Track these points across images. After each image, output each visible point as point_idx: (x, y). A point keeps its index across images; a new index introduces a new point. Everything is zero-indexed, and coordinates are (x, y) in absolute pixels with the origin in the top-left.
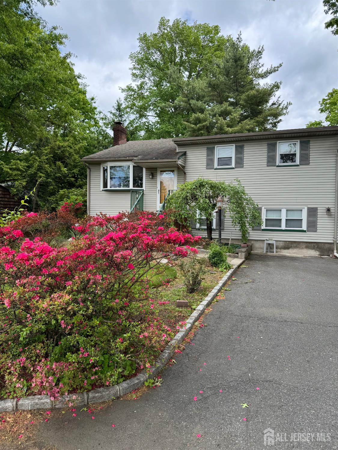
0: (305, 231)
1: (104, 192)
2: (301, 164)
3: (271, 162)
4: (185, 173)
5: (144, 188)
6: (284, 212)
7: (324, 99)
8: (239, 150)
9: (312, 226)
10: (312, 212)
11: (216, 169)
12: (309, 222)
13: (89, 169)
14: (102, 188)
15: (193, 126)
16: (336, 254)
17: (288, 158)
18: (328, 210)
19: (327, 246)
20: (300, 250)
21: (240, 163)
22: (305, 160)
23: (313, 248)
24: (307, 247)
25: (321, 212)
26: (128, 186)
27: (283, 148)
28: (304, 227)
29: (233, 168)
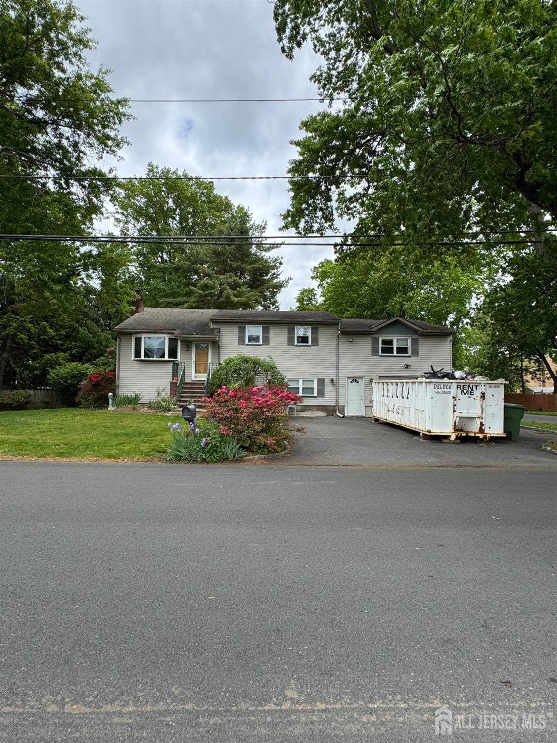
0: (316, 397)
1: (135, 362)
2: (312, 345)
3: (290, 342)
4: (219, 347)
5: (179, 358)
6: (301, 382)
7: (315, 267)
8: (266, 331)
9: (321, 393)
10: (321, 382)
11: (247, 345)
12: (318, 390)
13: (119, 338)
14: (133, 358)
15: (201, 292)
16: (338, 414)
17: (304, 340)
18: (332, 381)
19: (331, 408)
20: (313, 412)
21: (266, 341)
22: (315, 342)
23: (322, 410)
24: (318, 410)
25: (327, 381)
26: (163, 356)
27: (300, 332)
28: (316, 394)
29: (261, 345)
